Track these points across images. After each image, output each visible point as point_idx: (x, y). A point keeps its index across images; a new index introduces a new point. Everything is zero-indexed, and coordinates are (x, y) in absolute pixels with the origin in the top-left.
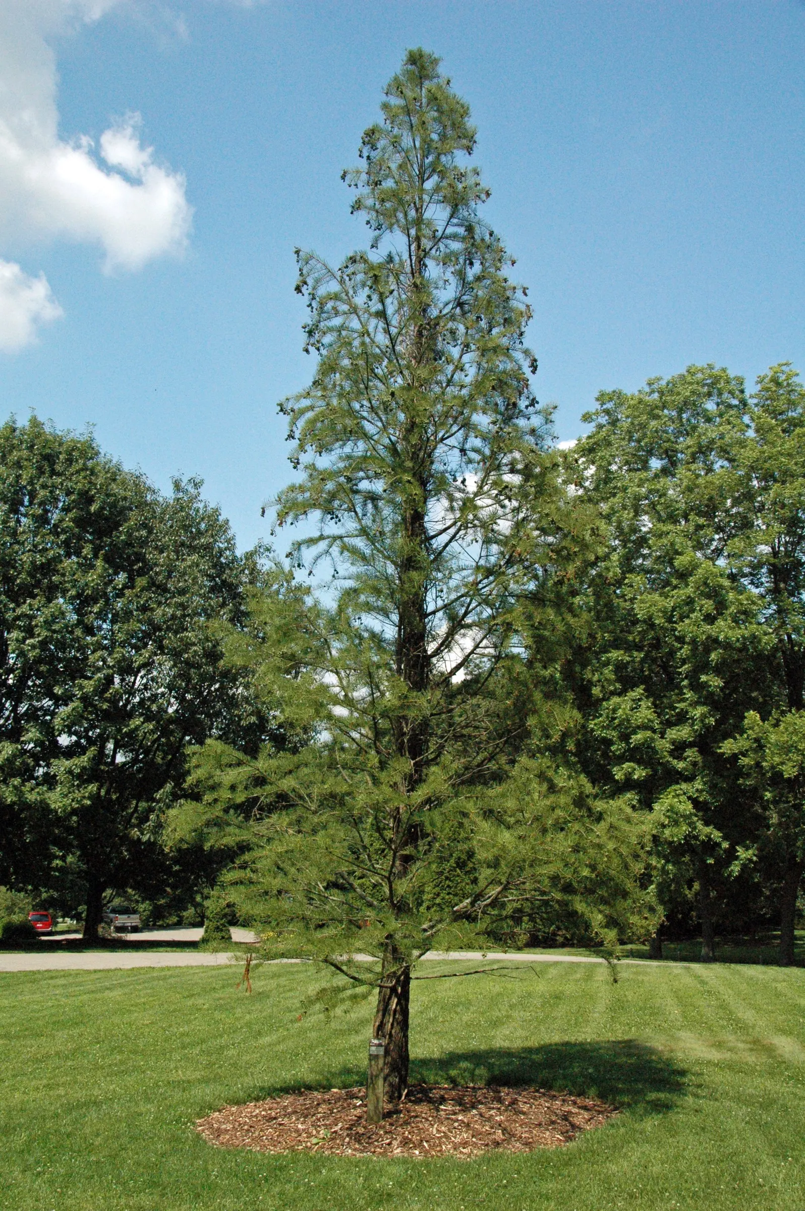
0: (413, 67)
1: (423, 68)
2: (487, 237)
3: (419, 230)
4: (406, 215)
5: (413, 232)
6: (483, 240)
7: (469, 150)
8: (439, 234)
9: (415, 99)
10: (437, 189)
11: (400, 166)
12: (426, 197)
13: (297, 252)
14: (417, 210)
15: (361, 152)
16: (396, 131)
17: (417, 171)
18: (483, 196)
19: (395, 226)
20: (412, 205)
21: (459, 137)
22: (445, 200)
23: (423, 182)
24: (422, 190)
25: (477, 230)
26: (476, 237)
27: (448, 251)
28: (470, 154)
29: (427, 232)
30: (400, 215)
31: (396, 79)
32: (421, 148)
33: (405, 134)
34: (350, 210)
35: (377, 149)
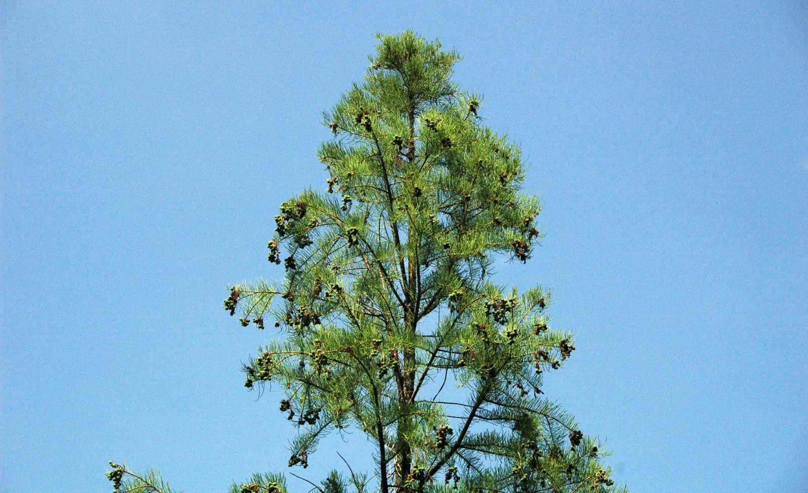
0: (394, 73)
1: (416, 74)
2: (566, 445)
3: (405, 428)
4: (376, 392)
5: (391, 432)
6: (556, 453)
7: (522, 252)
8: (454, 438)
9: (398, 142)
10: (447, 336)
11: (364, 285)
12: (422, 355)
13: (117, 477)
14: (401, 381)
15: (274, 250)
16: (355, 208)
17: (400, 292)
18: (555, 354)
19: (350, 416)
20: (391, 372)
21: (498, 223)
22: (466, 359)
23: (417, 319)
24: (414, 337)
25: (542, 428)
26: (541, 444)
27: (472, 473)
28: (523, 258)
29: (423, 431)
30: (363, 393)
31: (356, 98)
32: (409, 245)
33: (375, 215)
34: (245, 377)
35: (309, 243)
